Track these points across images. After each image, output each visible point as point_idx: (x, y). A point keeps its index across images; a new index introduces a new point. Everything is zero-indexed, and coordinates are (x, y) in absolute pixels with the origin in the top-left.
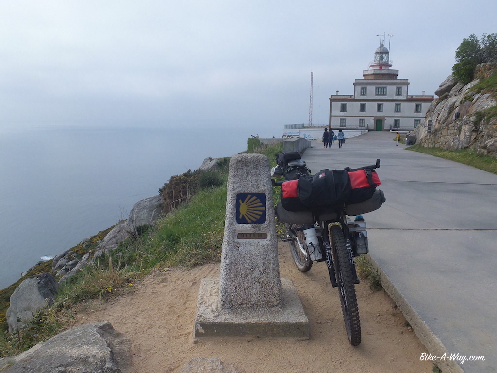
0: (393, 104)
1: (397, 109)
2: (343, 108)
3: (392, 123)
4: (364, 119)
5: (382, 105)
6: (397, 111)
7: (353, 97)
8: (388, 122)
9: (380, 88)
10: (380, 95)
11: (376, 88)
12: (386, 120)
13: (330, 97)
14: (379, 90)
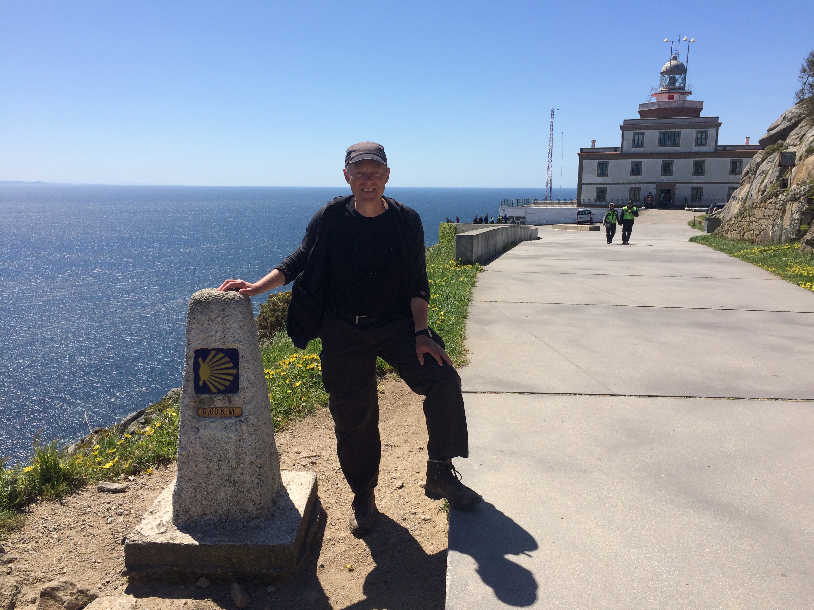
0: (691, 161)
2: (603, 171)
3: (688, 194)
4: (639, 189)
5: (672, 162)
6: (698, 174)
7: (619, 150)
8: (682, 193)
9: (668, 133)
10: (666, 146)
11: (661, 134)
12: (677, 189)
13: (579, 152)
14: (666, 137)
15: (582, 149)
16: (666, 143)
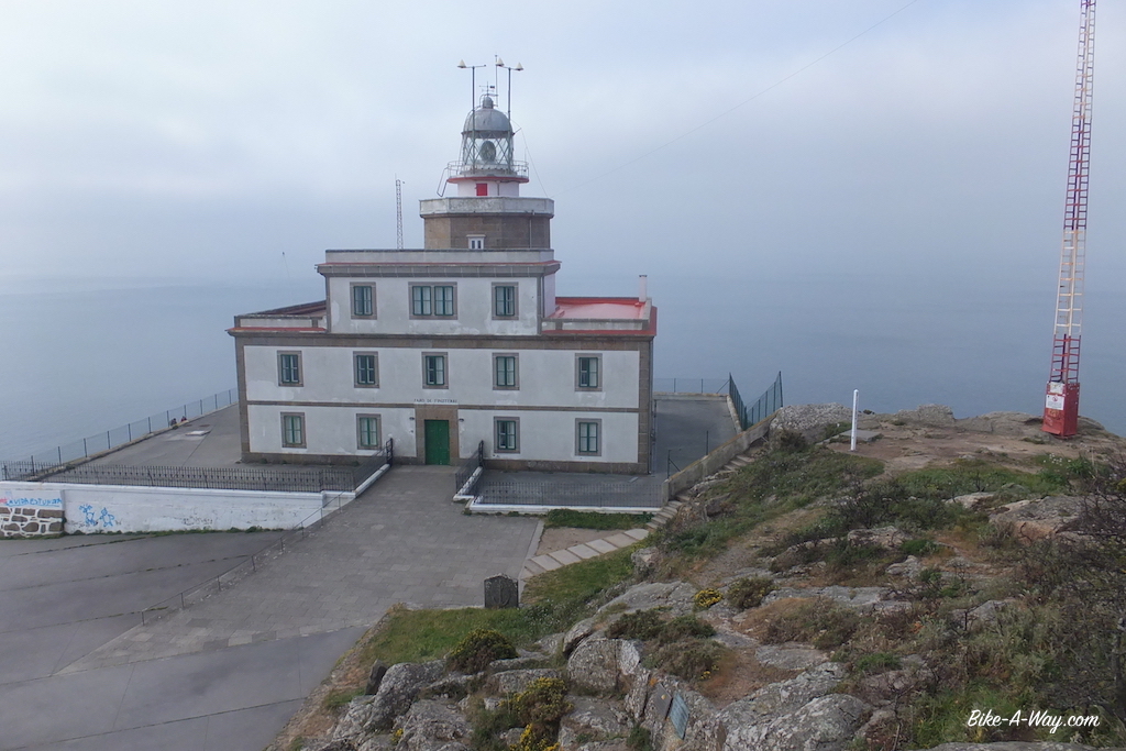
0: (487, 355)
1: (505, 377)
3: (488, 433)
4: (377, 418)
5: (443, 357)
6: (506, 386)
8: (473, 432)
9: (428, 286)
10: (428, 317)
11: (413, 288)
12: (462, 420)
14: (427, 296)
16: (427, 310)
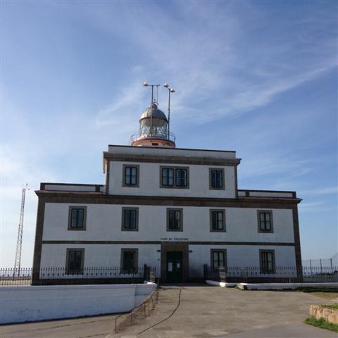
0: (206, 210)
2: (77, 221)
3: (207, 260)
4: (135, 251)
5: (180, 211)
6: (218, 230)
7: (103, 190)
8: (199, 257)
9: (172, 168)
10: (171, 187)
11: (162, 169)
12: (191, 251)
13: (39, 189)
14: (171, 175)
15: (43, 185)
16: (171, 183)
